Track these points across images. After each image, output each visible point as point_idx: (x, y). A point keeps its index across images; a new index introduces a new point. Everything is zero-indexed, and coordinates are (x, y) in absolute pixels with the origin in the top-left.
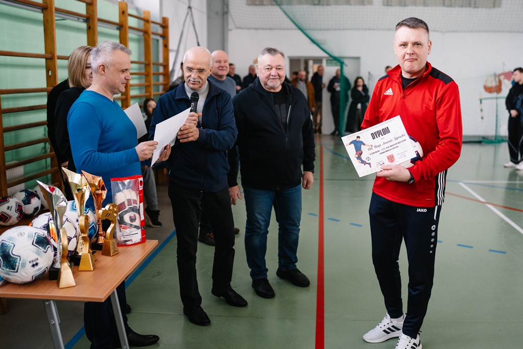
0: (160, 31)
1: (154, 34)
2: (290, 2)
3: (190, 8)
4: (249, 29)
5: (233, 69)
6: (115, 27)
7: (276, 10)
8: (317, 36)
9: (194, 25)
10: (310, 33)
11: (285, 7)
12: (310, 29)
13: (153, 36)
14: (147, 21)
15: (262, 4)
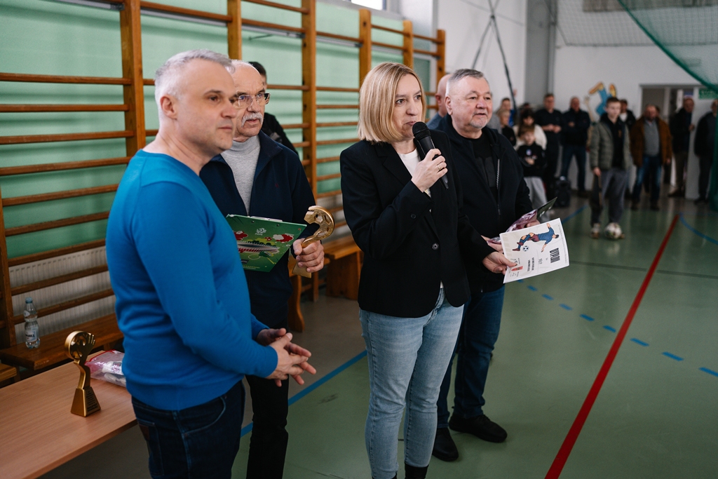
0: (433, 48)
1: (416, 52)
2: (648, 5)
3: (493, 17)
4: (584, 45)
5: (550, 102)
6: (352, 44)
7: (624, 17)
8: (685, 54)
9: (499, 41)
10: (673, 50)
11: (637, 13)
12: (675, 44)
13: (415, 56)
14: (407, 35)
15: (605, 9)
